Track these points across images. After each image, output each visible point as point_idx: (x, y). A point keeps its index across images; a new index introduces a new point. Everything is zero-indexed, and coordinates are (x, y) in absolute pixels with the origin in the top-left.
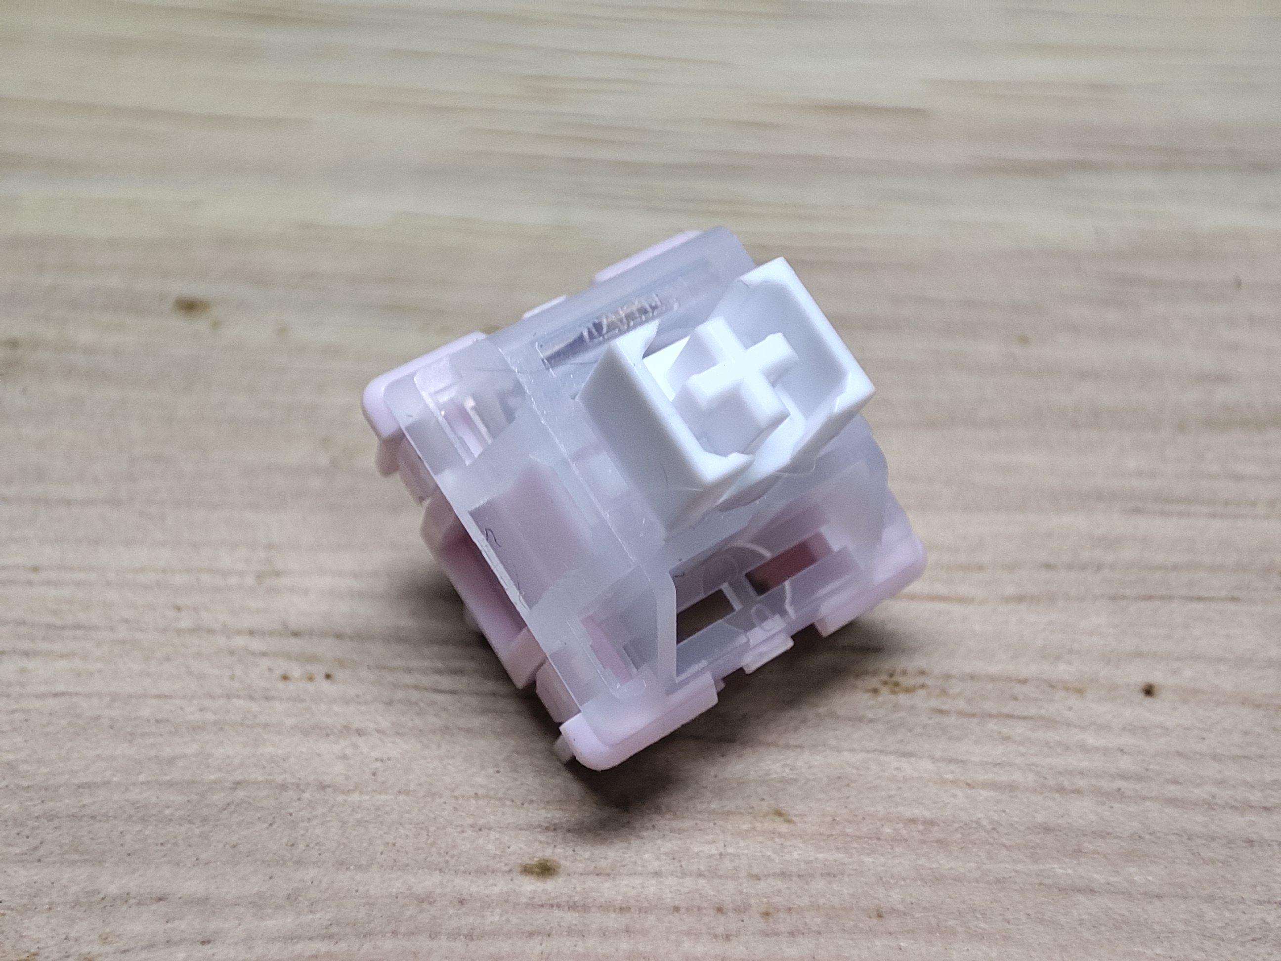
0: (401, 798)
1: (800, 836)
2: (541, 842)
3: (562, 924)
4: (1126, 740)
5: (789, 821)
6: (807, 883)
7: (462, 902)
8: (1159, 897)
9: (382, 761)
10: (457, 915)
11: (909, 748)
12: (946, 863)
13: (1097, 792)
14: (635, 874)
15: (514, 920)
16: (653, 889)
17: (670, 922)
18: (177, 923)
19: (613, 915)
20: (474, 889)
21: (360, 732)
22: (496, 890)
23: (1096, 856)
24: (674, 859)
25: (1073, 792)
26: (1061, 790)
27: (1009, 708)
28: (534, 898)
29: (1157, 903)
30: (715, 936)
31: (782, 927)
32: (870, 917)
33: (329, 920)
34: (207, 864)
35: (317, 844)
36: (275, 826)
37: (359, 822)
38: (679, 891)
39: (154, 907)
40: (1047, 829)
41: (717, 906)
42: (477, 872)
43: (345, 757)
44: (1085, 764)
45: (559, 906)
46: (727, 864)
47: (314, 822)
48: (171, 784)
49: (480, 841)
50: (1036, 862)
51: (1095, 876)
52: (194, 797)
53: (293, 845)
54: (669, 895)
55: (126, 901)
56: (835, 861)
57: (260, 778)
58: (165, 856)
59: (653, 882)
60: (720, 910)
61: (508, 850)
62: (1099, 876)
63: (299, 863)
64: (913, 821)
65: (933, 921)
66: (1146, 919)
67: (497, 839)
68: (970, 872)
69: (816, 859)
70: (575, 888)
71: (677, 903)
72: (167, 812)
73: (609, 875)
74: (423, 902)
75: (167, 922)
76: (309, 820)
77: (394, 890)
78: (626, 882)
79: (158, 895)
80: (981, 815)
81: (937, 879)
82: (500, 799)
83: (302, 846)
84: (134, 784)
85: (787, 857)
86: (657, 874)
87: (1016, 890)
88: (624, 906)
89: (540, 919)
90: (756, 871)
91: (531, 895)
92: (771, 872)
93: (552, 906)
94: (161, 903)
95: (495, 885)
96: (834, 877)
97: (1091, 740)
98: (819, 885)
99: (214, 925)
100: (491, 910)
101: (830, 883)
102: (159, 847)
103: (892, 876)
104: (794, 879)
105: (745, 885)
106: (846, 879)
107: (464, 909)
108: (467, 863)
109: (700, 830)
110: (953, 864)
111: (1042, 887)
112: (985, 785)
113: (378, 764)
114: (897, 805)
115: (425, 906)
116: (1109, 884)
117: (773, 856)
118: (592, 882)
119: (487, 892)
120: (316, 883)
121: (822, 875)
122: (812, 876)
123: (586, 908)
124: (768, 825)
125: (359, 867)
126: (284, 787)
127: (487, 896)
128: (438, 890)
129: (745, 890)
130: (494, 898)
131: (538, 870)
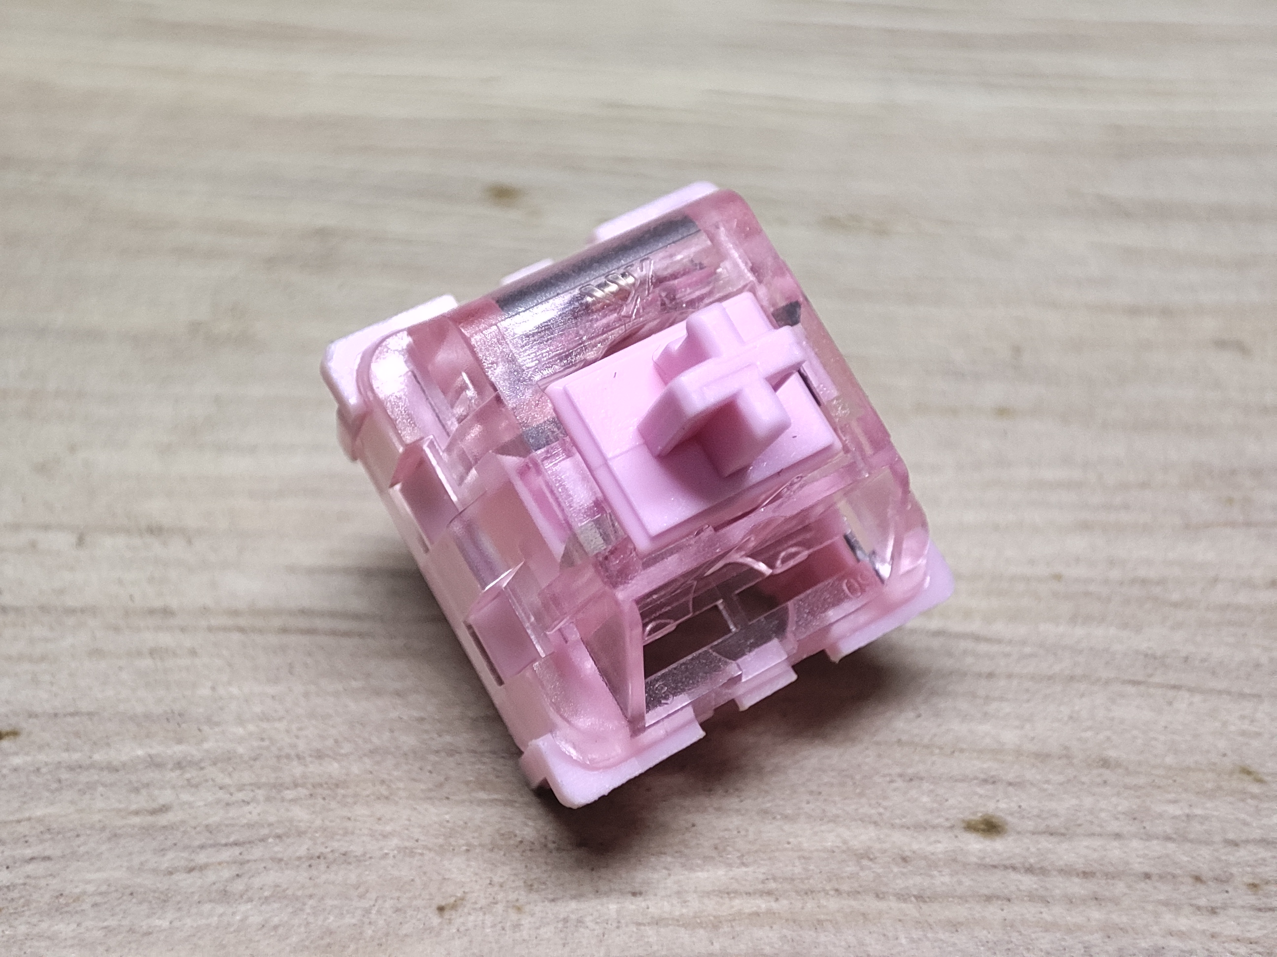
2: (981, 795)
3: (1021, 888)
5: (1260, 781)
7: (905, 860)
10: (903, 873)
14: (1093, 835)
15: (967, 882)
16: (1117, 852)
17: (1143, 890)
19: (1076, 880)
20: (915, 846)
22: (940, 847)
24: (1135, 819)
28: (984, 858)
30: (1199, 908)
33: (764, 873)
38: (1147, 855)
39: (575, 853)
41: (1193, 873)
42: (915, 827)
45: (1014, 868)
46: (1196, 828)
49: (913, 793)
54: (1137, 860)
55: (546, 846)
59: (1116, 843)
60: (1198, 879)
61: (947, 803)
63: (720, 810)
67: (931, 791)
70: (1028, 849)
71: (1147, 869)
73: (1063, 835)
74: (862, 858)
75: (592, 870)
77: (829, 844)
78: (1085, 843)
85: (1265, 821)
86: (1118, 836)
88: (1087, 870)
89: (994, 882)
90: (1231, 836)
91: (980, 855)
92: (1251, 837)
93: (1006, 867)
94: (583, 849)
95: (939, 842)
99: (641, 875)
100: (939, 869)
105: (1222, 851)
107: (910, 868)
108: (904, 817)
115: (865, 862)
117: (1248, 819)
118: (1045, 843)
119: (930, 848)
120: (743, 833)
123: (1044, 872)
124: (1236, 784)
125: (786, 817)
127: (933, 854)
128: (877, 846)
129: (1224, 858)
130: (941, 856)
131: (982, 827)
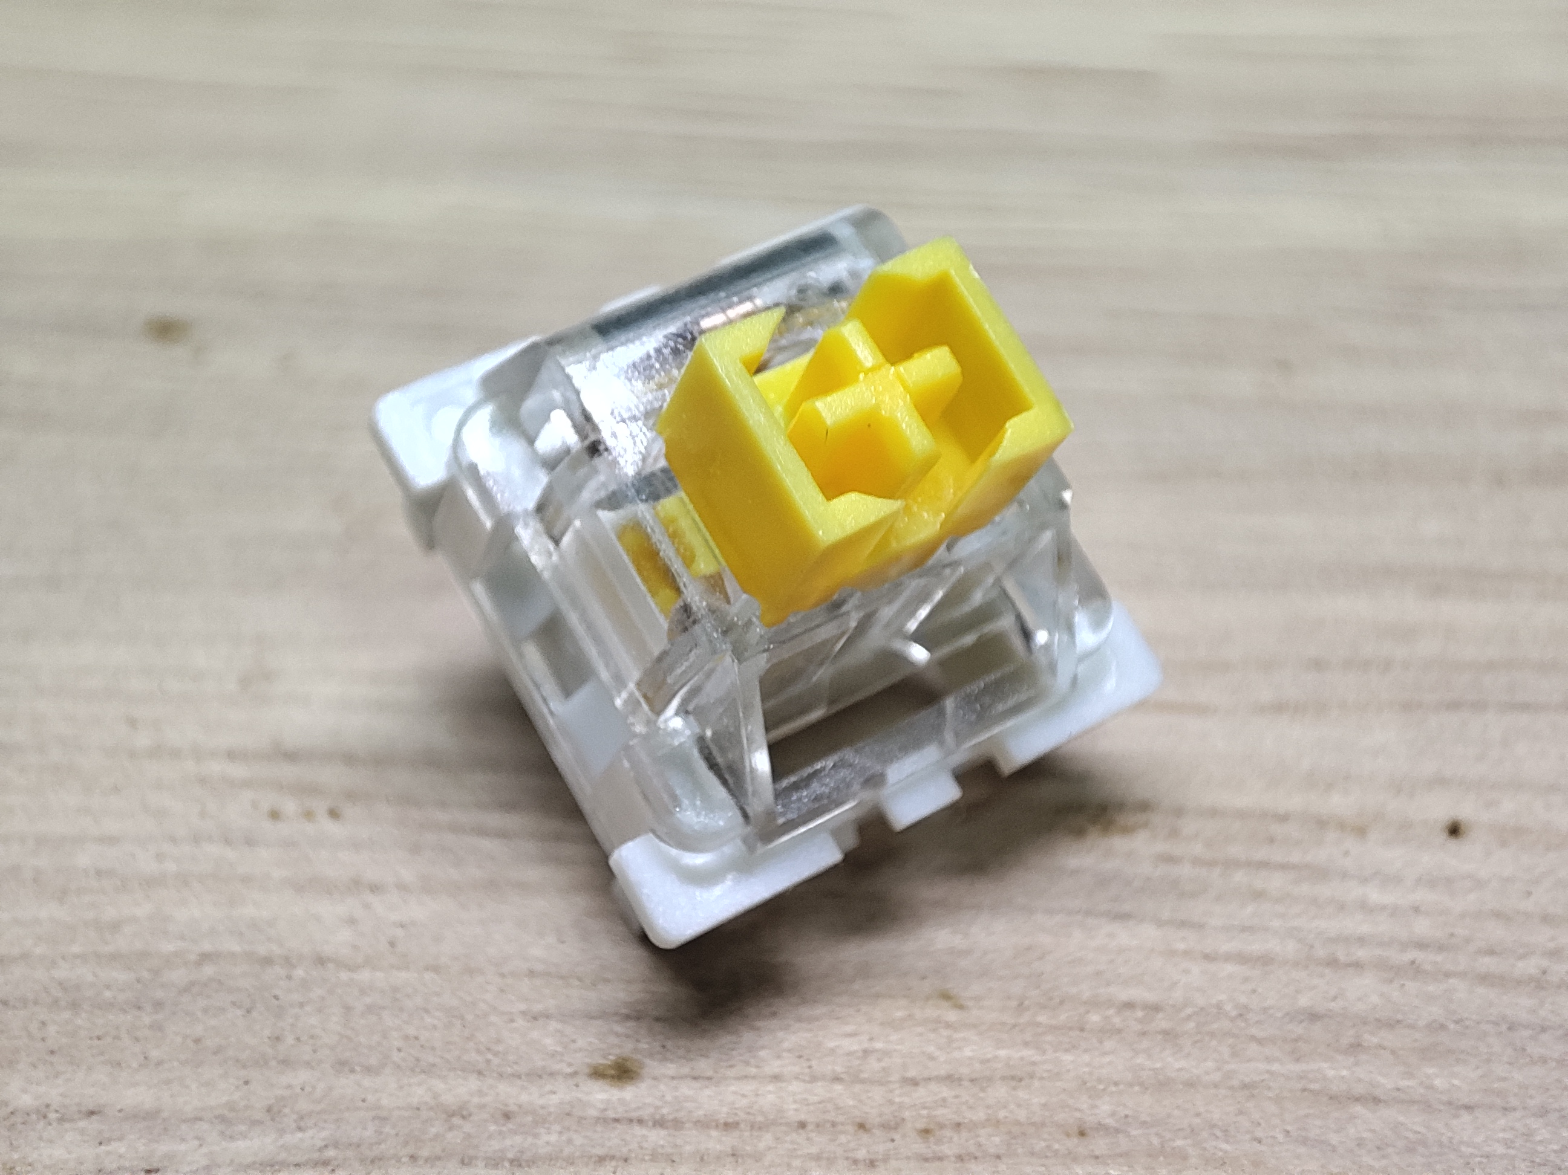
0: (428, 976)
1: (974, 1026)
2: (617, 1035)
3: (645, 1145)
4: (1421, 896)
5: (961, 1007)
6: (983, 1090)
7: (507, 1116)
8: (1469, 1108)
9: (402, 926)
10: (500, 1133)
11: (1126, 908)
12: (1174, 1063)
13: (1382, 965)
14: (746, 1077)
15: (578, 1140)
16: (771, 1098)
17: (792, 1142)
18: (114, 1146)
19: (714, 1133)
20: (524, 1098)
21: (375, 888)
22: (555, 1099)
23: (1382, 1051)
24: (800, 1057)
25: (1349, 965)
26: (1332, 963)
27: (1262, 853)
28: (605, 1110)
29: (1466, 1117)
30: (855, 1162)
31: (946, 1149)
32: (1068, 1135)
33: (323, 1139)
34: (159, 1064)
35: (312, 1037)
36: (255, 1014)
37: (370, 1009)
38: (806, 1099)
39: (82, 1124)
40: (1314, 1016)
41: (858, 1120)
42: (528, 1075)
43: (352, 921)
44: (1365, 929)
45: (640, 1121)
46: (873, 1065)
47: (308, 1008)
48: (114, 958)
49: (535, 1035)
50: (1298, 1060)
51: (1382, 1080)
52: (145, 975)
53: (278, 1039)
54: (794, 1106)
55: (45, 1117)
56: (1022, 1059)
57: (236, 948)
58: (102, 1053)
59: (771, 1087)
60: (862, 1126)
61: (572, 1046)
62: (1387, 1081)
63: (286, 1063)
64: (1129, 1005)
65: (1156, 1141)
66: (1451, 1138)
67: (558, 1031)
68: (1207, 1073)
69: (996, 1057)
70: (663, 1096)
71: (802, 1117)
72: (108, 994)
73: (709, 1078)
74: (453, 1115)
75: (100, 1143)
76: (301, 1005)
77: (415, 1101)
78: (733, 1088)
79: (91, 1108)
80: (1222, 997)
81: (1163, 1084)
82: (562, 977)
83: (290, 1040)
84: (63, 958)
85: (956, 1054)
86: (776, 1078)
87: (1270, 1098)
88: (730, 1120)
89: (613, 1140)
90: (912, 1073)
91: (602, 1106)
92: (935, 1073)
93: (631, 1121)
94: (94, 1117)
95: (555, 1093)
96: (1021, 1080)
97: (1375, 895)
98: (999, 1092)
99: (163, 1148)
100: (547, 1125)
101: (1014, 1089)
102: (96, 1042)
103: (1099, 1080)
104: (966, 1083)
105: (897, 1092)
106: (1037, 1083)
107: (510, 1126)
108: (516, 1063)
109: (837, 1018)
110: (1182, 1063)
111: (1306, 1093)
112: (1228, 958)
113: (400, 932)
114: (1108, 984)
115: (456, 1120)
116: (1398, 1089)
117: (937, 1053)
118: (686, 1089)
119: (542, 1102)
120: (308, 1089)
121: (1003, 1078)
122: (990, 1079)
123: (677, 1124)
124: (931, 1011)
125: (368, 1070)
126: (267, 961)
127: (543, 1107)
128: (476, 1100)
129: (897, 1100)
130: (552, 1110)
131: (613, 1072)
